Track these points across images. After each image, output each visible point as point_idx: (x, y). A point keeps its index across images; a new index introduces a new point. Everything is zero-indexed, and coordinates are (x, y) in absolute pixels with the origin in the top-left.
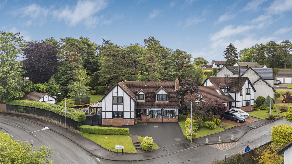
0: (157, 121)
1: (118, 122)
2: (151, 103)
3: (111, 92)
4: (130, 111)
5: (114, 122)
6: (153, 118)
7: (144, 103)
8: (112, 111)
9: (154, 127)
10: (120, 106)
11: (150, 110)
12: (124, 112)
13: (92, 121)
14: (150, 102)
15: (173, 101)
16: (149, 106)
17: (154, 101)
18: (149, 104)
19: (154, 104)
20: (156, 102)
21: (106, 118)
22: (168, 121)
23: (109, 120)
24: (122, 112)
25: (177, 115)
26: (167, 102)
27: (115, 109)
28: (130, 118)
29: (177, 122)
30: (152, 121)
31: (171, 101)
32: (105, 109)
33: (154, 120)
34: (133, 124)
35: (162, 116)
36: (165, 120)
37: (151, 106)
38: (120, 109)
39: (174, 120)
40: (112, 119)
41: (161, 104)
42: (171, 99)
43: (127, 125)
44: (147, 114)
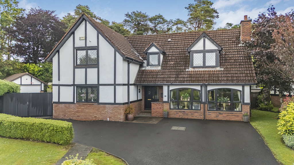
0: (190, 117)
1: (87, 111)
2: (174, 73)
3: (72, 37)
4: (115, 85)
5: (78, 112)
6: (178, 109)
7: (158, 72)
8: (74, 85)
9: (174, 128)
10: (92, 72)
11: (171, 88)
12: (100, 87)
13: (29, 105)
14: (172, 70)
15: (233, 66)
16: (168, 79)
17: (183, 68)
18: (169, 73)
19: (182, 73)
20: (187, 70)
21: (60, 101)
22: (220, 117)
23: (67, 105)
24: (95, 88)
25: (247, 104)
26: (218, 69)
27: (80, 80)
28: (115, 103)
29: (245, 121)
30: (177, 116)
31: (229, 67)
32: (59, 80)
33: (181, 114)
34: (121, 118)
35: (202, 105)
36: (212, 115)
37: (174, 79)
38: (92, 80)
39: (238, 116)
40: (73, 103)
41: (201, 74)
42: (229, 64)
43: (107, 122)
44: (165, 99)
